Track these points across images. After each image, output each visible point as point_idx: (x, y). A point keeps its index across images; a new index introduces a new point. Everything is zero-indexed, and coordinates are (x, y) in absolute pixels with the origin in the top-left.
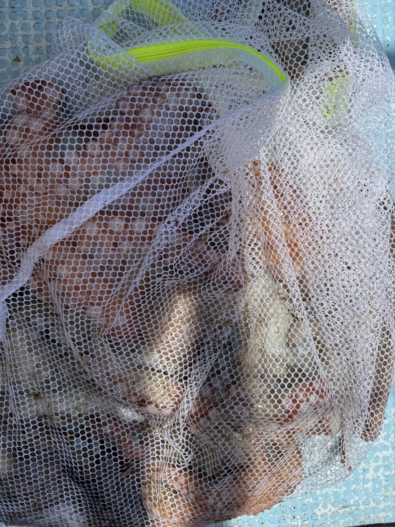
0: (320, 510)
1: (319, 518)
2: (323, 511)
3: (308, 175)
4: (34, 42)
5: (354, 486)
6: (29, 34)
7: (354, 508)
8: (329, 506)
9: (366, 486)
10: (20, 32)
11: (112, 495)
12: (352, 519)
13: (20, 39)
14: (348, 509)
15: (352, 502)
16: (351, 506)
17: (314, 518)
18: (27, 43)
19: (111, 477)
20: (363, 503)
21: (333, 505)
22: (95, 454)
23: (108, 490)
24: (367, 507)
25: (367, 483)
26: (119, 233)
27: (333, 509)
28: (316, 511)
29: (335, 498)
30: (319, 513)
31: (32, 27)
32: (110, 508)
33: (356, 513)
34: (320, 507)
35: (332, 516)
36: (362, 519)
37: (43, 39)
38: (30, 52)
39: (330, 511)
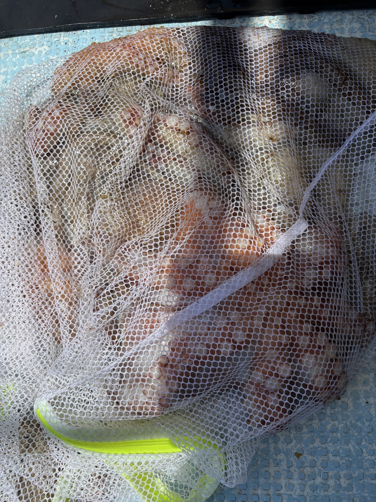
0: (45, 49)
1: (45, 43)
2: (42, 49)
3: (27, 330)
4: (282, 472)
5: (15, 69)
6: (287, 480)
7: (17, 51)
8: (36, 53)
9: (6, 69)
10: (295, 482)
11: (211, 55)
12: (19, 42)
13: (296, 476)
14: (22, 50)
15: (18, 56)
16: (19, 53)
17: (50, 43)
18: (289, 471)
19: (211, 70)
20: (9, 56)
21: (34, 53)
22: (223, 89)
23: (214, 59)
24: (6, 53)
25: (4, 72)
26: (187, 276)
27: (33, 50)
28: (47, 48)
29: (31, 60)
30: (45, 47)
31: (284, 487)
32: (213, 44)
33: (15, 47)
34: (44, 52)
35: (35, 44)
36: (10, 43)
37: (273, 474)
38: (285, 462)
39: (36, 49)
